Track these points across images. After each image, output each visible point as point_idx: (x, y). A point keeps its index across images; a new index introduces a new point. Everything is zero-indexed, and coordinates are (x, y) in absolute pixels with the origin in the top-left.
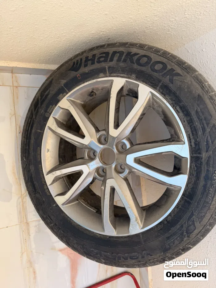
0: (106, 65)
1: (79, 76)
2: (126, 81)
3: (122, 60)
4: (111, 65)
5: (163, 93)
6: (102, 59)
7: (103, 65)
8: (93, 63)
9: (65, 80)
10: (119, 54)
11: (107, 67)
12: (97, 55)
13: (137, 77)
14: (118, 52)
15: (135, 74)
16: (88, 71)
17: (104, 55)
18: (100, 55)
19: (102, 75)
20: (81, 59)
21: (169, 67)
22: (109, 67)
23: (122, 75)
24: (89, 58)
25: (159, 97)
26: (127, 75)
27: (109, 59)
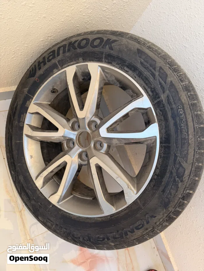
0: (55, 61)
1: (37, 80)
2: (76, 66)
3: (67, 50)
4: (59, 59)
5: (109, 62)
6: (50, 58)
8: (45, 64)
9: (27, 87)
10: (62, 48)
11: (57, 62)
12: (46, 56)
13: (83, 59)
14: (62, 46)
15: (81, 57)
16: (43, 72)
18: (48, 55)
19: (55, 70)
20: (35, 66)
21: (105, 39)
22: (59, 61)
23: (71, 63)
24: (41, 62)
25: (107, 67)
26: (75, 61)
27: (56, 55)
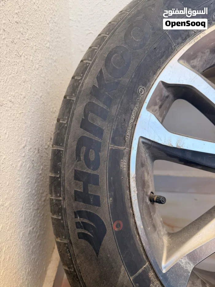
0: (107, 147)
2: (148, 108)
3: (105, 107)
4: (108, 136)
7: (105, 154)
8: (95, 180)
12: (79, 169)
13: (145, 85)
15: (139, 85)
17: (84, 149)
18: (80, 160)
20: (78, 213)
22: (114, 141)
23: (133, 117)
26: (135, 104)
